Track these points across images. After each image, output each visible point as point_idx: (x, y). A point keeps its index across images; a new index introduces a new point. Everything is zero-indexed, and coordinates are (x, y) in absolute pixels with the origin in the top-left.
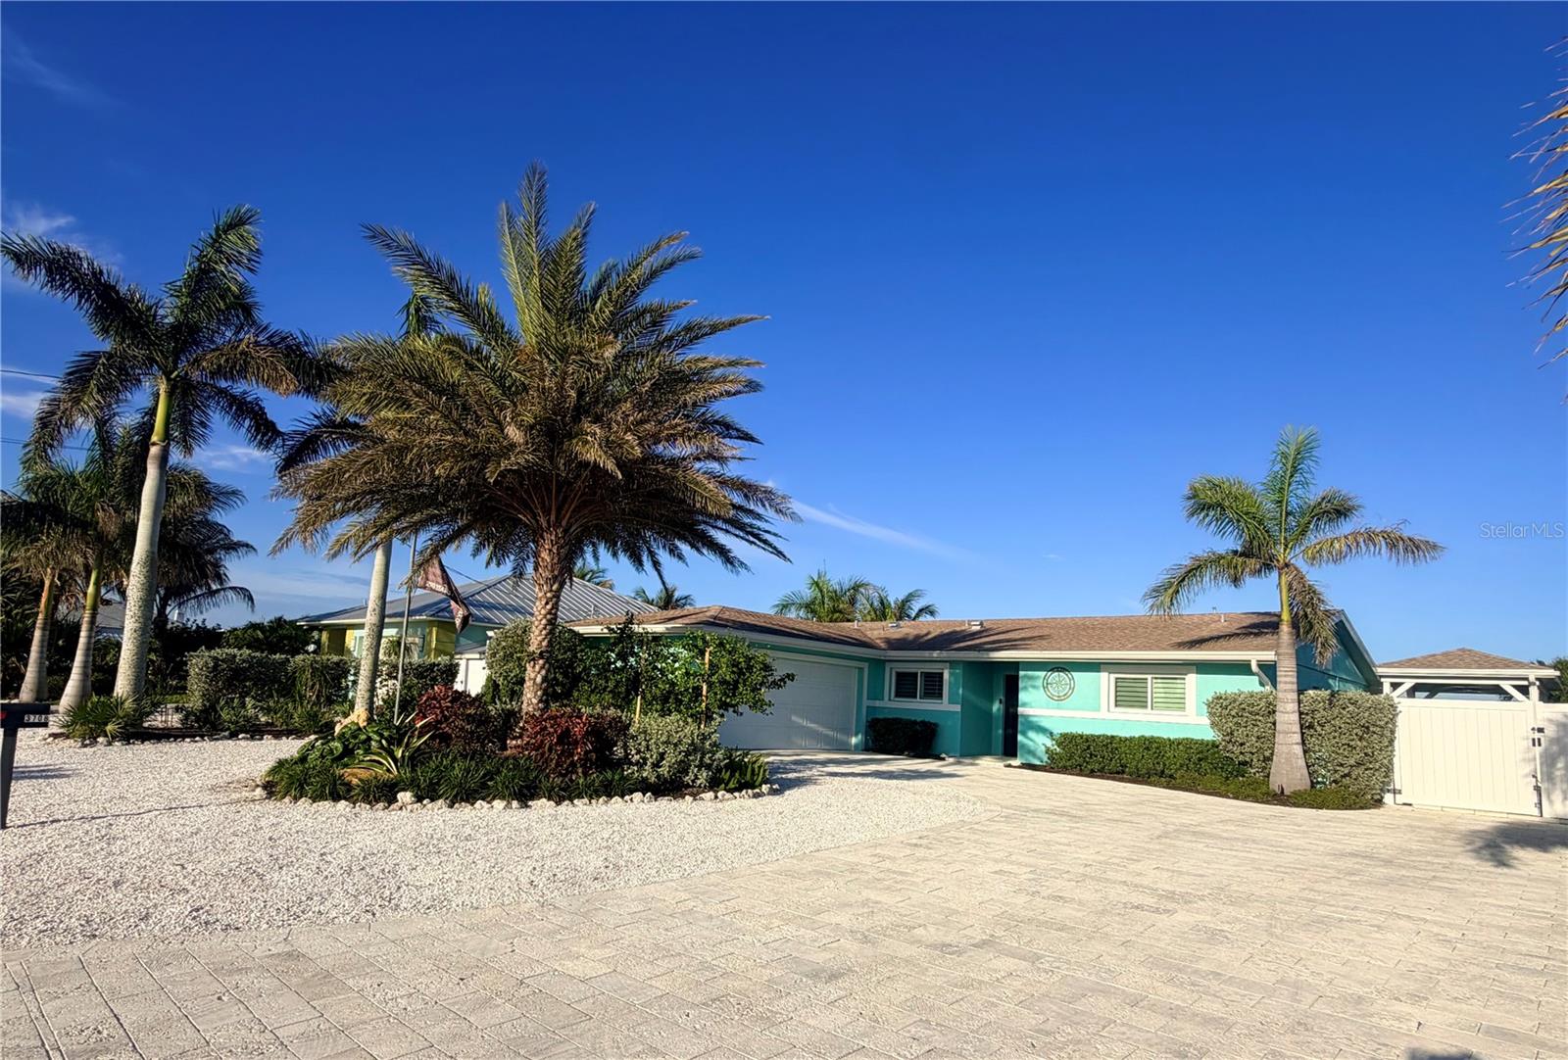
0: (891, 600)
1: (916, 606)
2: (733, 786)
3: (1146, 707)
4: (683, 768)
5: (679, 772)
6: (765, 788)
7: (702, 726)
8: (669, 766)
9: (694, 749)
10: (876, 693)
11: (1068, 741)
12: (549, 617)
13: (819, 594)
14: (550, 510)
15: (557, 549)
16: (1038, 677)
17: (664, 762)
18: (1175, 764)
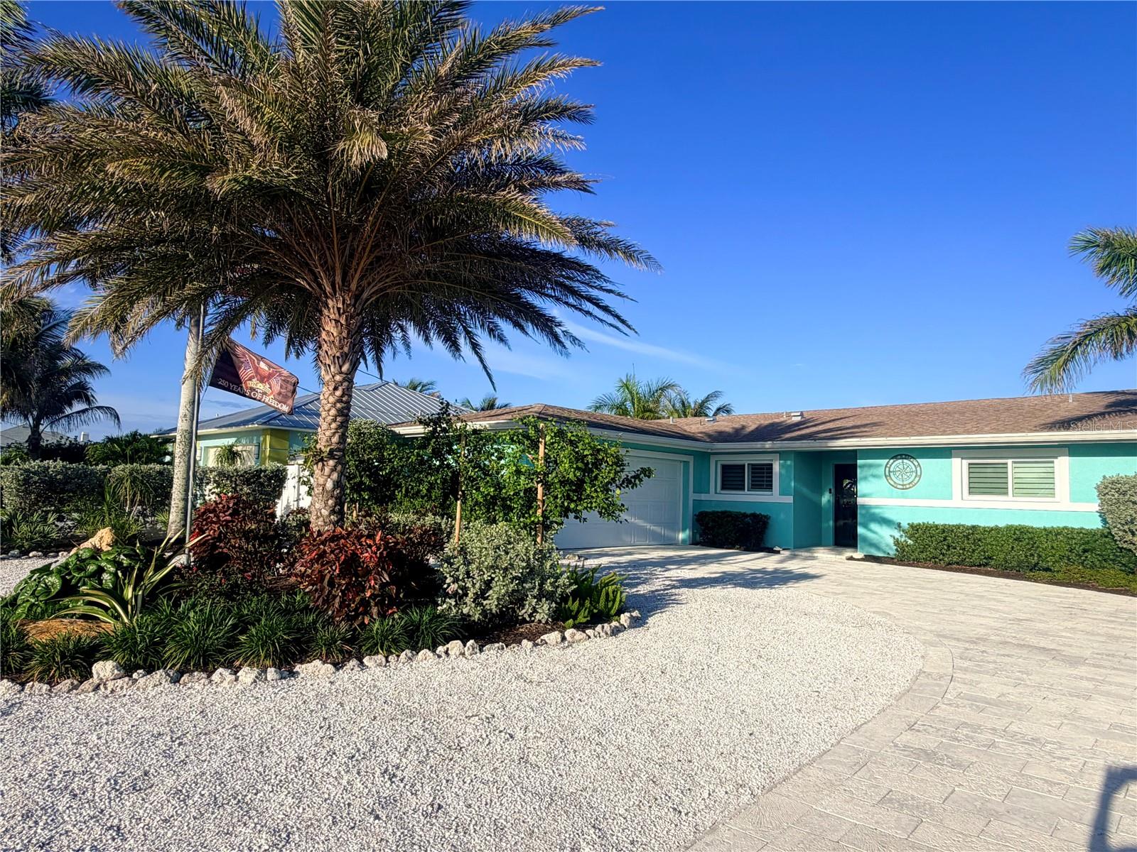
0: (691, 401)
1: (714, 406)
2: (585, 620)
3: (1006, 493)
4: (518, 599)
5: (511, 603)
6: (624, 618)
7: (539, 540)
8: (498, 598)
9: (531, 572)
10: (701, 487)
11: (916, 531)
12: (338, 405)
13: (629, 396)
14: (334, 269)
15: (347, 320)
16: (879, 466)
17: (491, 592)
18: (1053, 556)
